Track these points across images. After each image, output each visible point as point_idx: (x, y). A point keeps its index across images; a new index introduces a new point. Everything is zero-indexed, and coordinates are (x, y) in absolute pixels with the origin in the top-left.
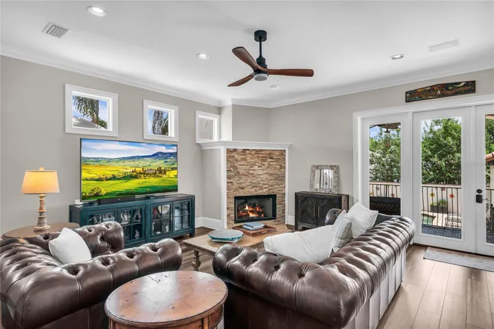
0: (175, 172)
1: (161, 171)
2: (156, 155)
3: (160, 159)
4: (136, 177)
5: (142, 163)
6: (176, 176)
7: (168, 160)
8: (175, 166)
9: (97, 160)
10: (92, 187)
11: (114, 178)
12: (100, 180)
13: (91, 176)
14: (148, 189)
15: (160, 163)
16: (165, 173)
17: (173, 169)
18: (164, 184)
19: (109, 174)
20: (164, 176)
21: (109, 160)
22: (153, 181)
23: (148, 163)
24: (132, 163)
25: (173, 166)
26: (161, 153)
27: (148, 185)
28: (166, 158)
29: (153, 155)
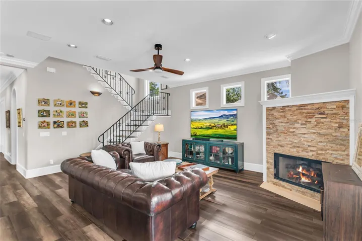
0: (235, 127)
1: (225, 126)
2: (221, 117)
3: (225, 118)
4: (211, 128)
5: (214, 121)
6: (236, 130)
7: (230, 119)
8: (235, 123)
9: (196, 120)
10: (194, 131)
11: (201, 128)
12: (196, 128)
13: (194, 126)
14: (218, 136)
15: (224, 121)
16: (227, 127)
17: (232, 125)
18: (226, 134)
19: (200, 126)
20: (227, 129)
21: (200, 120)
22: (220, 131)
23: (217, 121)
24: (209, 121)
25: (233, 123)
26: (225, 115)
27: (217, 133)
28: (228, 118)
29: (220, 117)
